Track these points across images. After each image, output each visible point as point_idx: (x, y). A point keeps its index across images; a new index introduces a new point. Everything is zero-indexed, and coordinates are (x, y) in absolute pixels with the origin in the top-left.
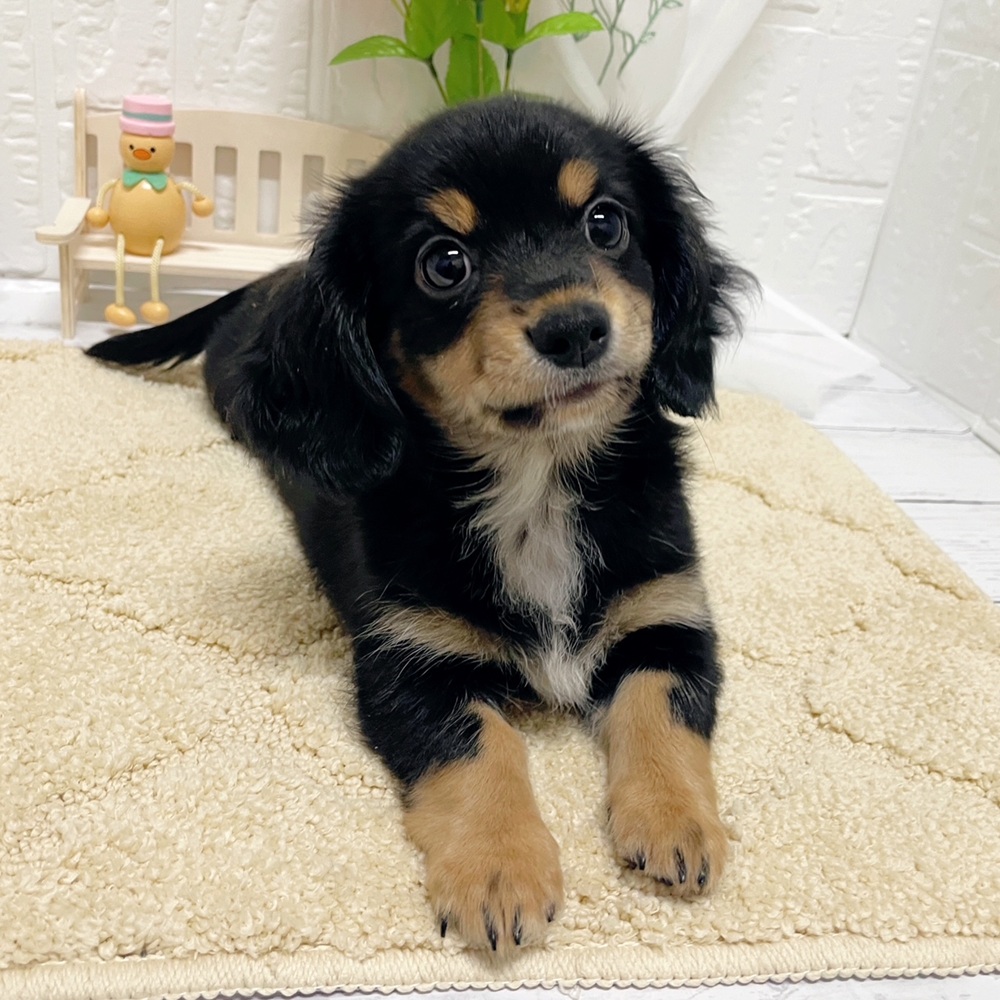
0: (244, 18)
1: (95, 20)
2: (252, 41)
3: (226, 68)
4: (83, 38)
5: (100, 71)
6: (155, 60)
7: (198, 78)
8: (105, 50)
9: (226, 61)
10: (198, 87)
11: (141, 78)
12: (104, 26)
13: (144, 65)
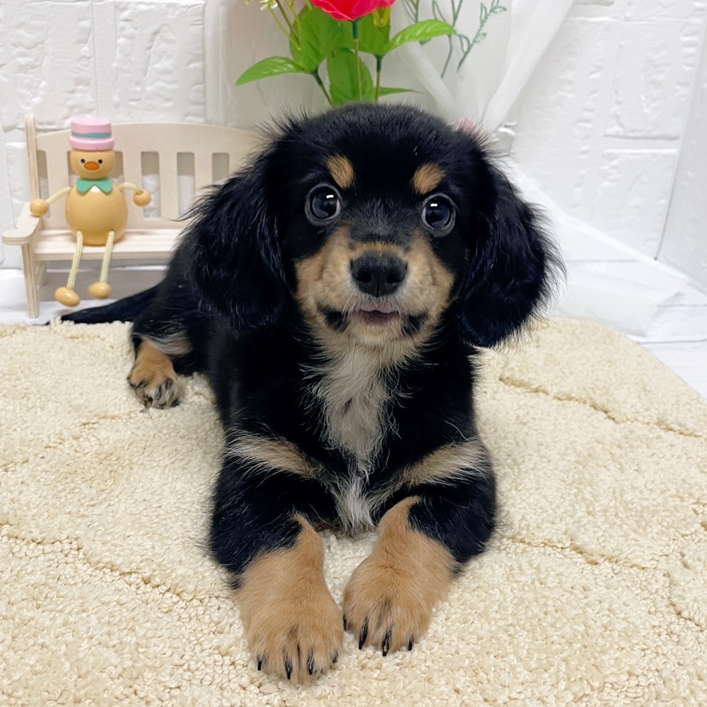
0: (150, 48)
1: (29, 60)
2: (157, 66)
3: (138, 89)
4: (21, 75)
5: (36, 100)
6: (80, 87)
7: (116, 98)
8: (40, 82)
9: (138, 83)
10: (117, 106)
11: (70, 103)
12: (37, 64)
13: (73, 92)
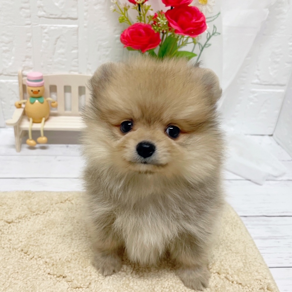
0: (55, 44)
1: (7, 48)
2: (59, 51)
4: (4, 54)
5: (10, 64)
6: (28, 59)
7: (42, 64)
8: (11, 57)
9: (51, 58)
10: (42, 67)
12: (10, 50)
13: (24, 61)
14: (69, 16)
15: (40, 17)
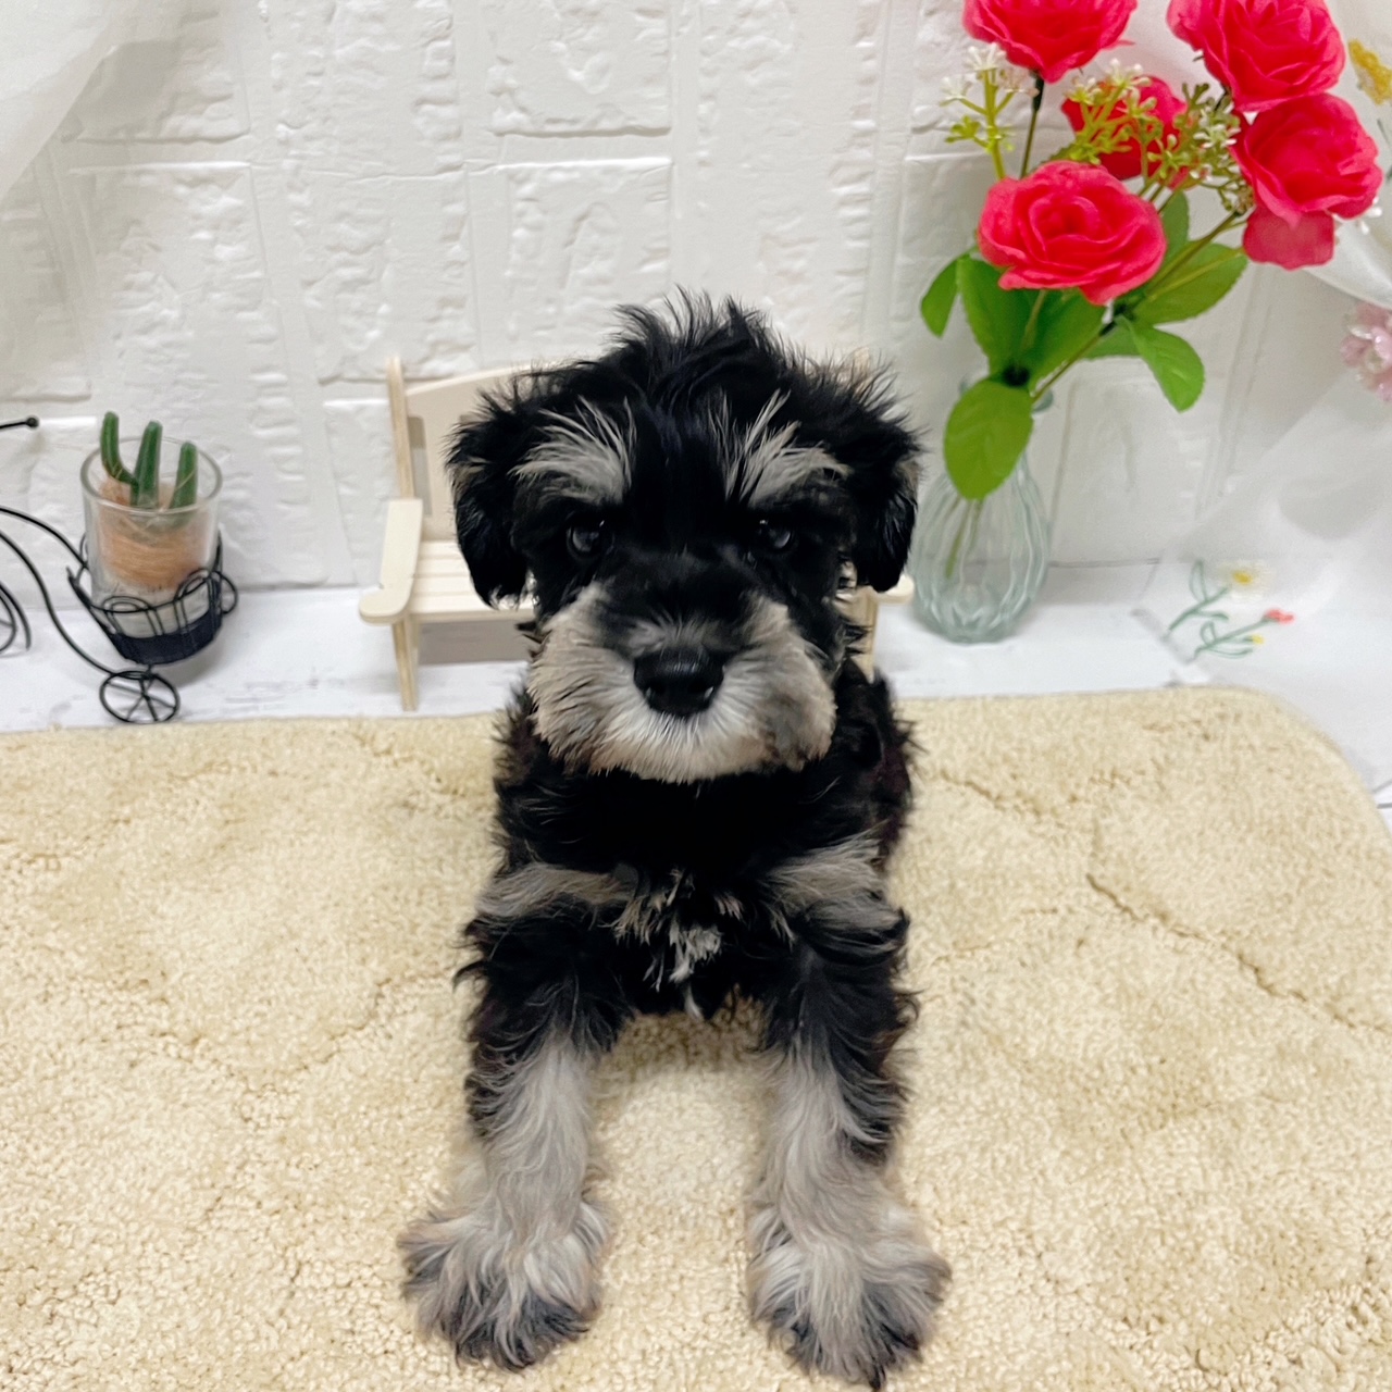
0: (571, 242)
1: (359, 272)
2: (585, 271)
3: (551, 310)
4: (345, 296)
5: (373, 334)
6: (449, 311)
7: (512, 327)
8: (377, 307)
9: (550, 301)
10: (513, 338)
11: (431, 338)
12: (372, 277)
13: (435, 319)
14: (633, 123)
15: (501, 134)
